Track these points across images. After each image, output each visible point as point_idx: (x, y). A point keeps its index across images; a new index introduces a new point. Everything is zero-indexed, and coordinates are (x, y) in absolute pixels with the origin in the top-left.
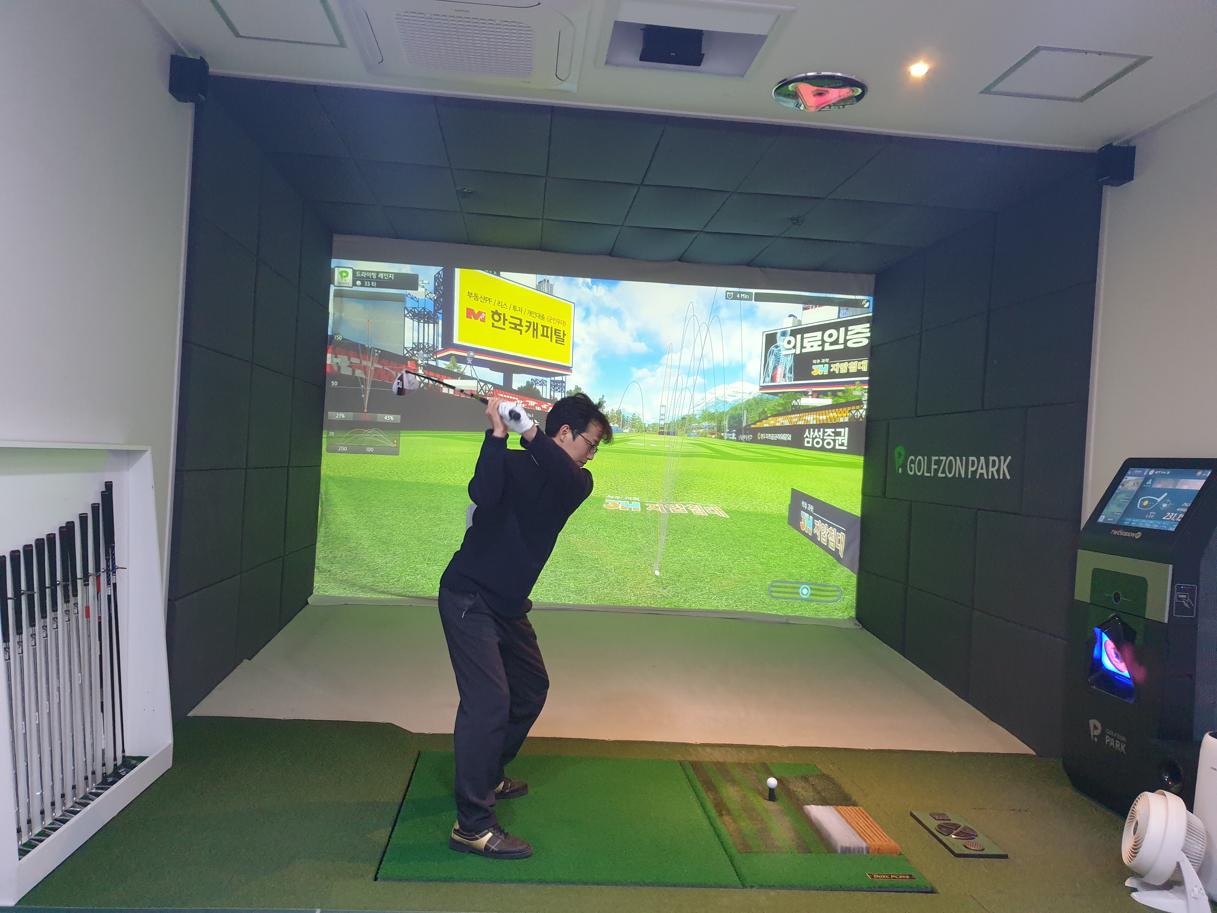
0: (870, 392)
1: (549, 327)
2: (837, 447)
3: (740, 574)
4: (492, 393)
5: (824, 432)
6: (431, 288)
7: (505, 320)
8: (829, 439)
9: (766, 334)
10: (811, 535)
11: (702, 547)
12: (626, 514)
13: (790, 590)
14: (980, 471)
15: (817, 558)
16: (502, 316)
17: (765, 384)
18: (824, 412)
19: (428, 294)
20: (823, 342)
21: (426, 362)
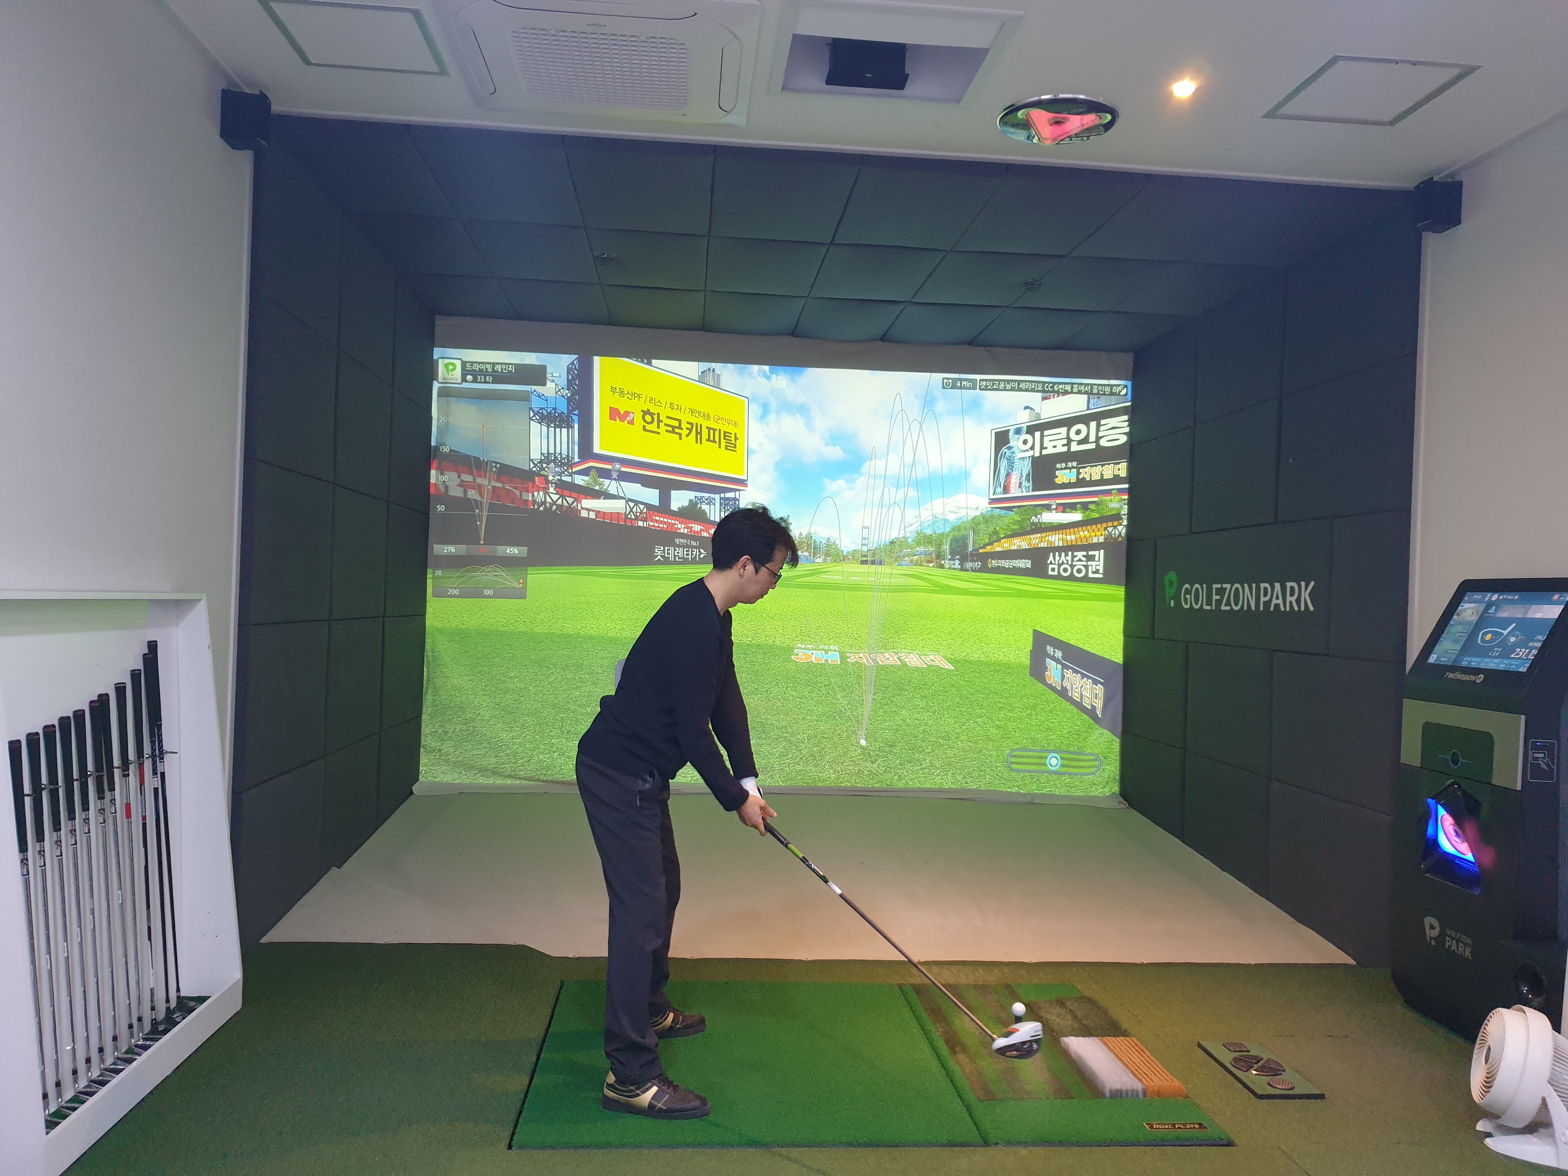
0: (1130, 503)
1: (716, 430)
2: (1091, 575)
3: (970, 741)
4: (645, 515)
5: (1073, 557)
6: (563, 382)
7: (659, 421)
8: (1079, 565)
9: (996, 433)
10: (1059, 689)
11: (921, 708)
12: (822, 667)
13: (1035, 761)
14: (1274, 601)
15: (1068, 719)
16: (655, 417)
17: (996, 497)
18: (1072, 530)
19: (559, 390)
20: (1069, 441)
21: (559, 477)
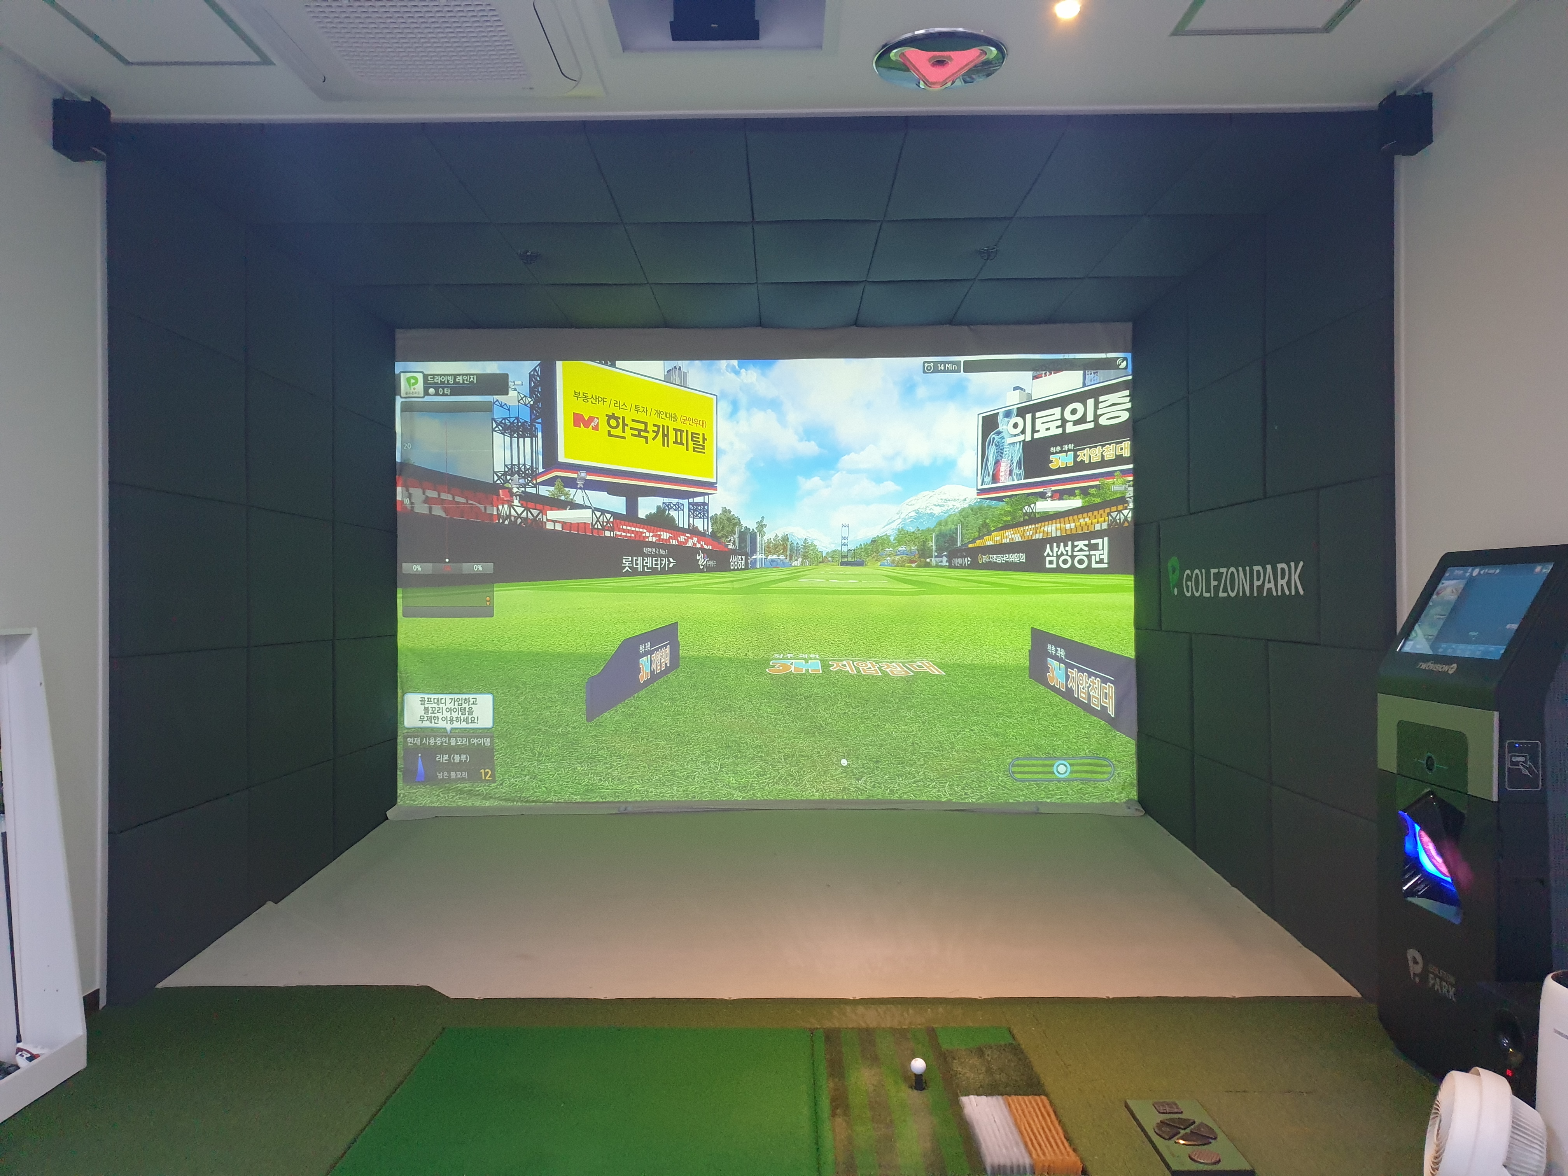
0: (1136, 485)
1: (683, 431)
2: (1094, 566)
3: (967, 751)
4: (611, 525)
5: (1074, 546)
6: (526, 390)
7: (625, 425)
8: (1080, 556)
9: (983, 417)
10: (1064, 690)
11: (908, 719)
12: (803, 678)
13: (1040, 769)
14: (1267, 586)
15: (1075, 722)
16: (621, 421)
17: (984, 487)
18: (1071, 518)
19: (522, 399)
20: (1064, 422)
21: (523, 489)
